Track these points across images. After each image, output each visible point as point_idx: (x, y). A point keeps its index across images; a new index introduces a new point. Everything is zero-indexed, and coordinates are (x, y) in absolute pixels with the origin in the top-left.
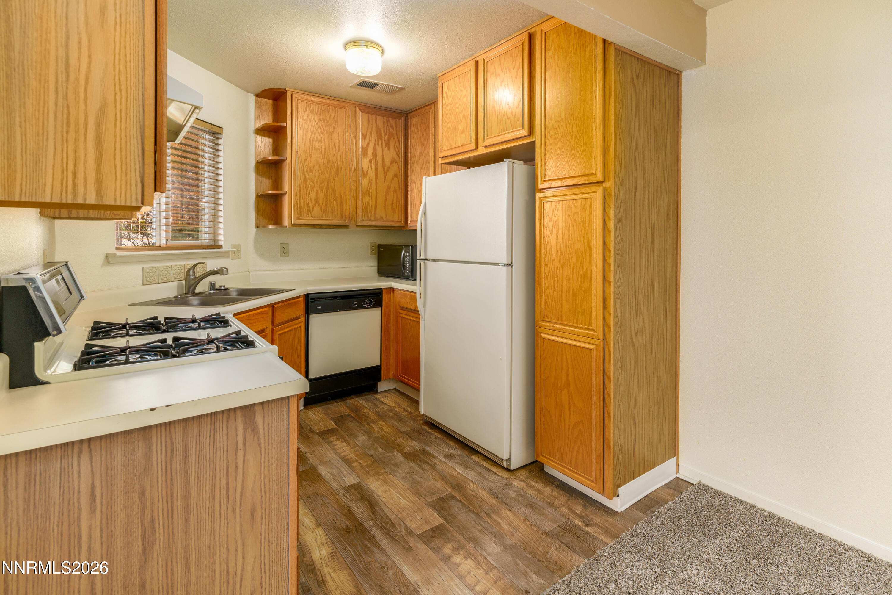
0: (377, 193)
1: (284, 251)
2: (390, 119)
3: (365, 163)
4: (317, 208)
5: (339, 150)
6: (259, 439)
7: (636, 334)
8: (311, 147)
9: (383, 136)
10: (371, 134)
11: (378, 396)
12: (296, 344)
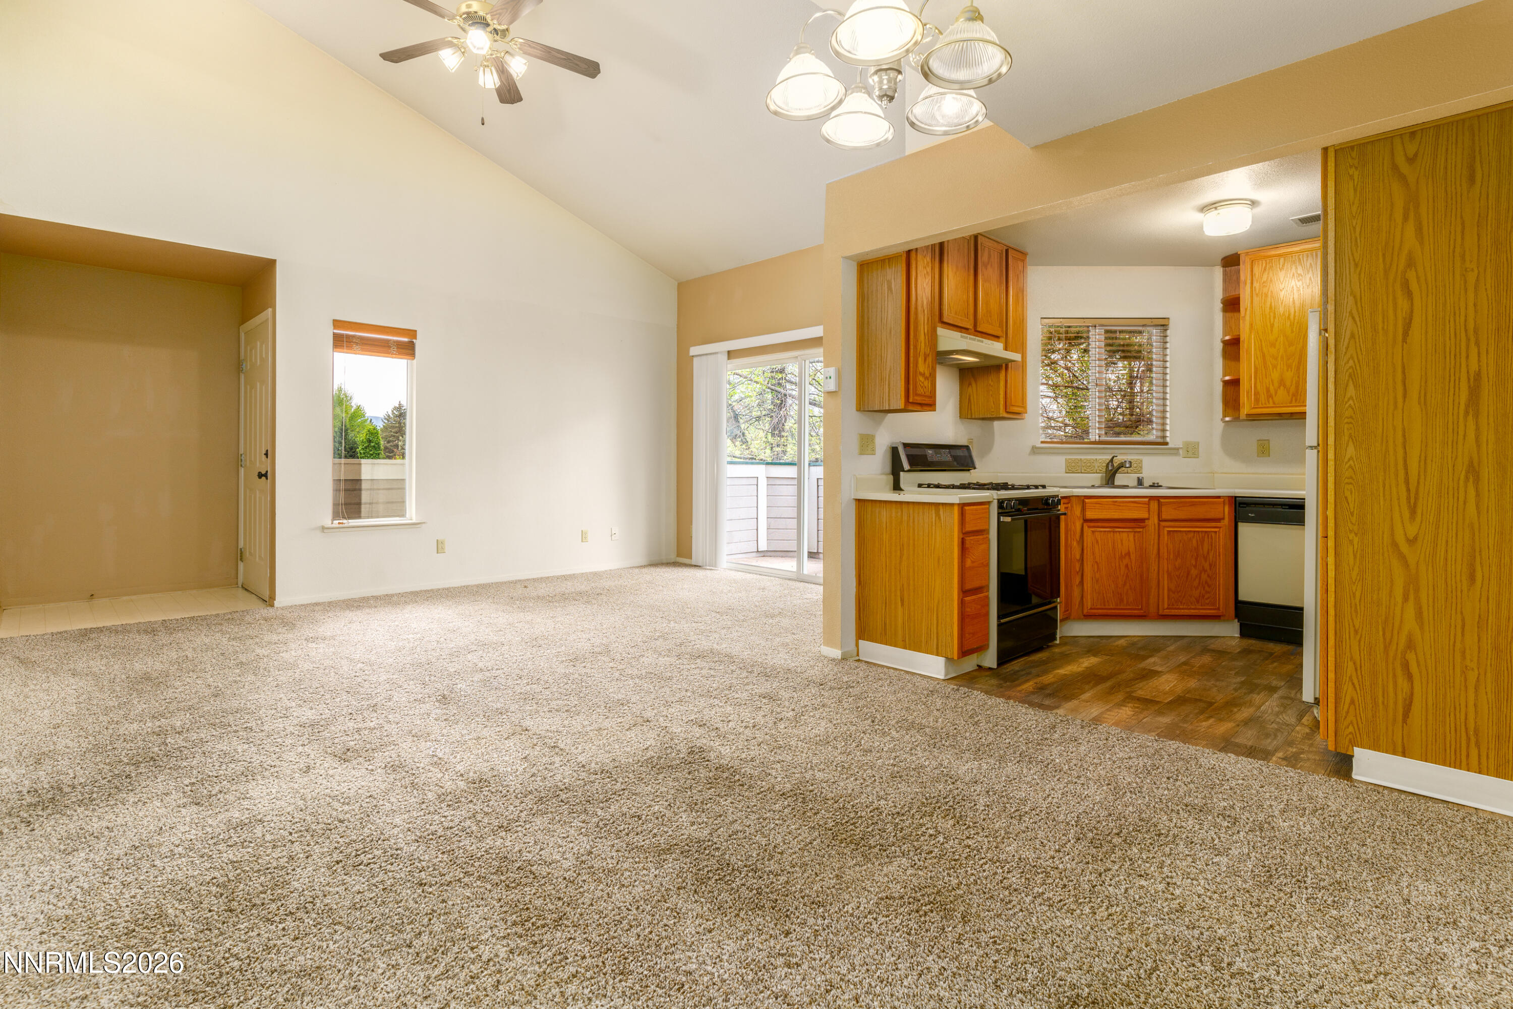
1: (1264, 450)
4: (1282, 392)
12: (1206, 550)
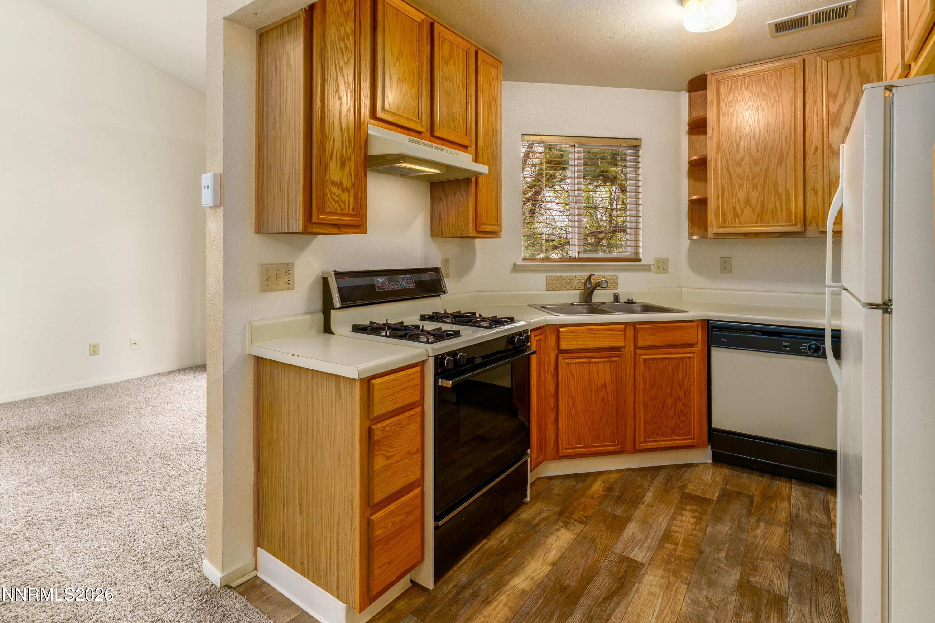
1: (726, 267)
4: (748, 212)
8: (738, 134)
12: (681, 377)
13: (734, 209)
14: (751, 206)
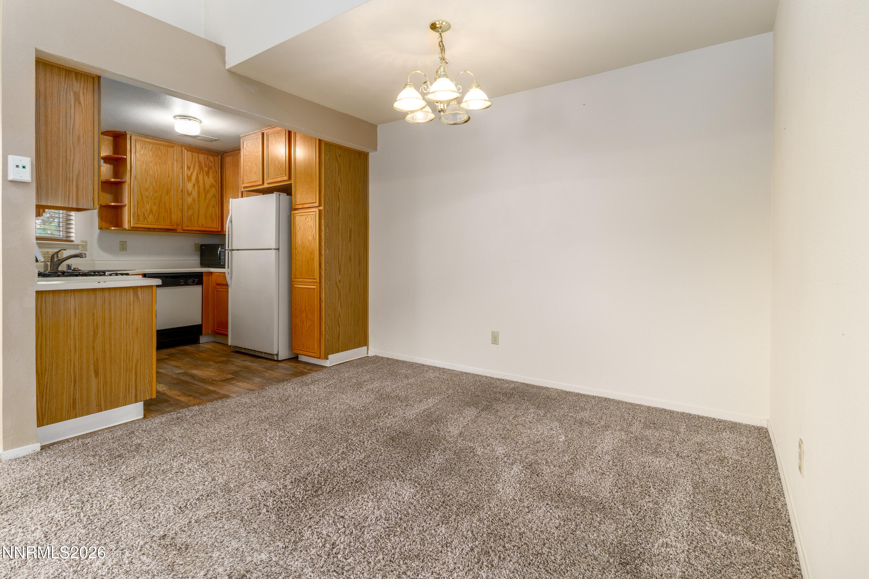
0: (199, 207)
1: (123, 247)
2: (210, 157)
3: (190, 186)
4: (151, 216)
5: (169, 177)
6: (139, 302)
7: (339, 282)
8: (146, 174)
9: (204, 167)
10: (194, 167)
11: (200, 345)
13: (144, 214)
14: (153, 214)
